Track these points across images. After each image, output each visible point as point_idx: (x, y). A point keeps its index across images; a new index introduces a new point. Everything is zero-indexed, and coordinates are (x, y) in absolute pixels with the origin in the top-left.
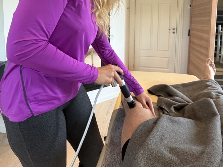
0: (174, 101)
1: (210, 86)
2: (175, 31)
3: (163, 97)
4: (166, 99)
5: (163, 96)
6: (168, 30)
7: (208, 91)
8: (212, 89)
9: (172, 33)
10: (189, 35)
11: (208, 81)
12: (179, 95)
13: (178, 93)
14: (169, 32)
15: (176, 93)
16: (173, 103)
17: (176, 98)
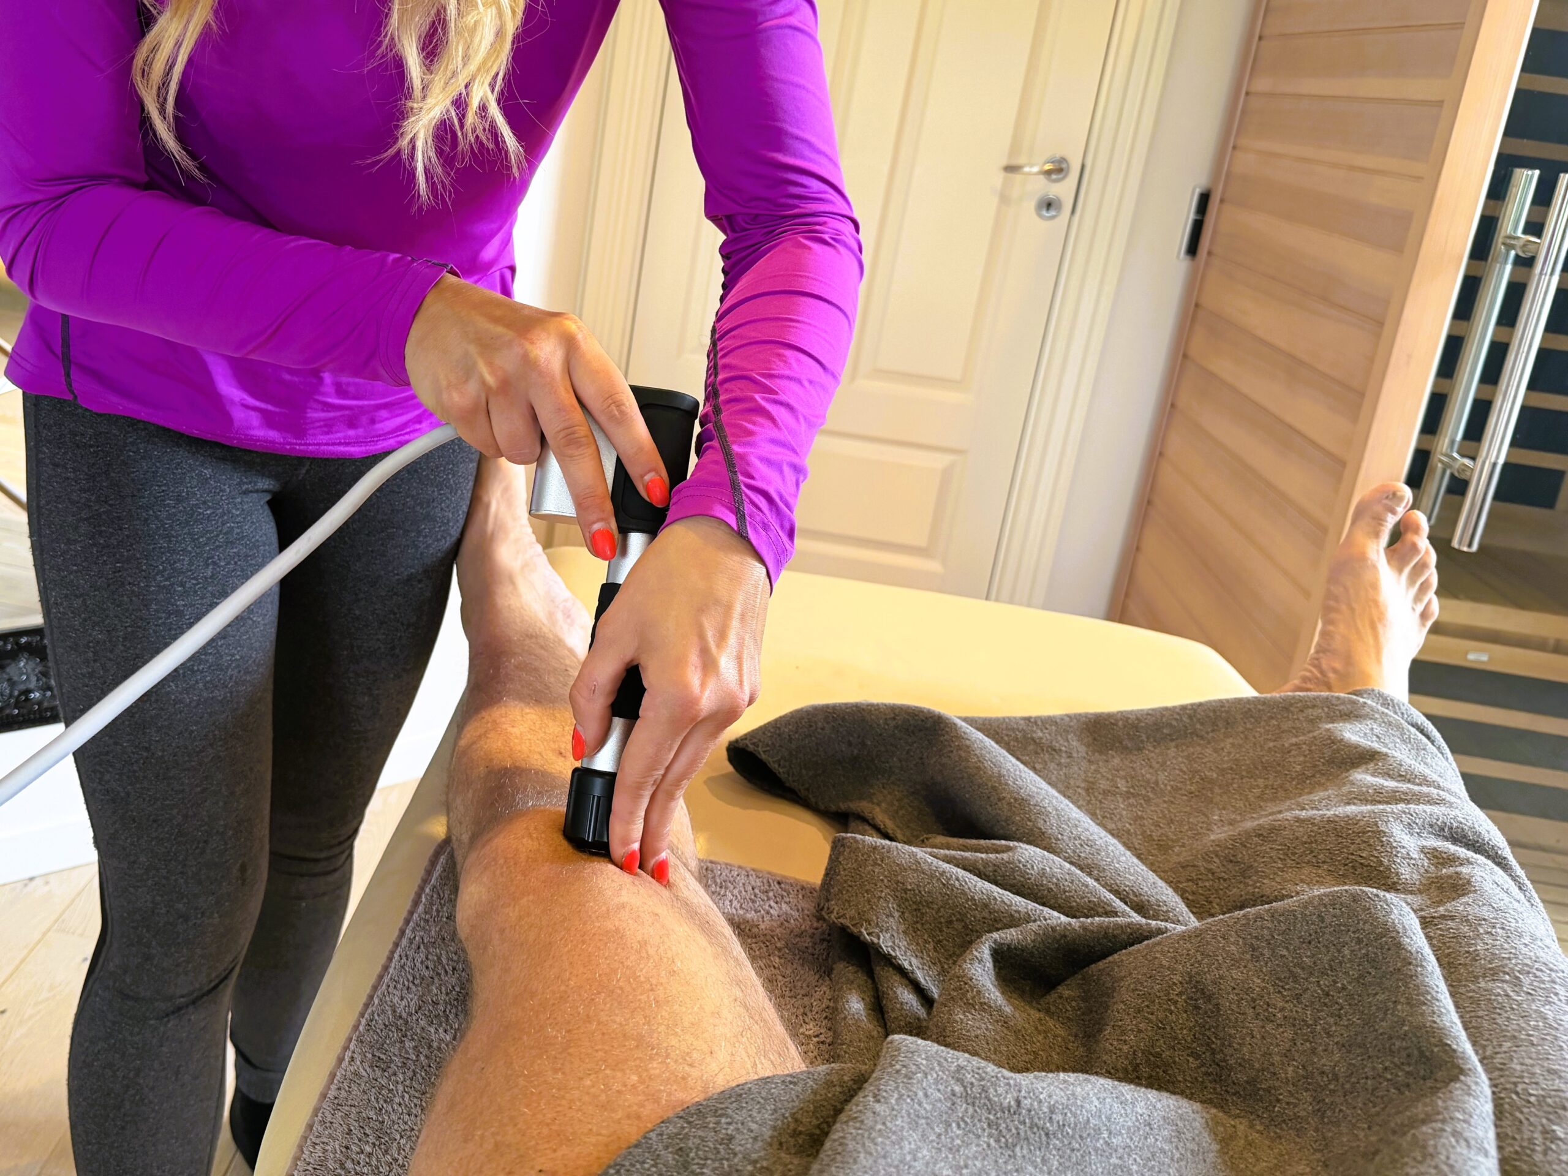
0: (996, 890)
1: (1366, 757)
2: (1063, 190)
3: (886, 836)
4: (917, 866)
5: (890, 825)
6: (998, 178)
7: (1351, 809)
8: (1394, 798)
9: (1031, 205)
10: (1193, 249)
11: (1352, 714)
12: (1051, 827)
13: (1043, 813)
14: (1004, 199)
15: (1022, 803)
16: (986, 905)
17: (1028, 854)
